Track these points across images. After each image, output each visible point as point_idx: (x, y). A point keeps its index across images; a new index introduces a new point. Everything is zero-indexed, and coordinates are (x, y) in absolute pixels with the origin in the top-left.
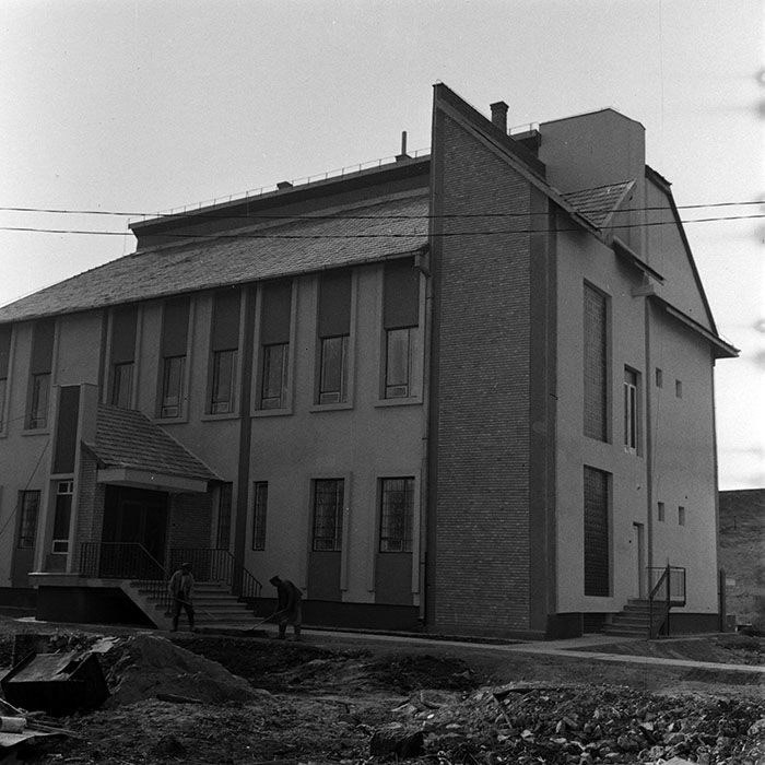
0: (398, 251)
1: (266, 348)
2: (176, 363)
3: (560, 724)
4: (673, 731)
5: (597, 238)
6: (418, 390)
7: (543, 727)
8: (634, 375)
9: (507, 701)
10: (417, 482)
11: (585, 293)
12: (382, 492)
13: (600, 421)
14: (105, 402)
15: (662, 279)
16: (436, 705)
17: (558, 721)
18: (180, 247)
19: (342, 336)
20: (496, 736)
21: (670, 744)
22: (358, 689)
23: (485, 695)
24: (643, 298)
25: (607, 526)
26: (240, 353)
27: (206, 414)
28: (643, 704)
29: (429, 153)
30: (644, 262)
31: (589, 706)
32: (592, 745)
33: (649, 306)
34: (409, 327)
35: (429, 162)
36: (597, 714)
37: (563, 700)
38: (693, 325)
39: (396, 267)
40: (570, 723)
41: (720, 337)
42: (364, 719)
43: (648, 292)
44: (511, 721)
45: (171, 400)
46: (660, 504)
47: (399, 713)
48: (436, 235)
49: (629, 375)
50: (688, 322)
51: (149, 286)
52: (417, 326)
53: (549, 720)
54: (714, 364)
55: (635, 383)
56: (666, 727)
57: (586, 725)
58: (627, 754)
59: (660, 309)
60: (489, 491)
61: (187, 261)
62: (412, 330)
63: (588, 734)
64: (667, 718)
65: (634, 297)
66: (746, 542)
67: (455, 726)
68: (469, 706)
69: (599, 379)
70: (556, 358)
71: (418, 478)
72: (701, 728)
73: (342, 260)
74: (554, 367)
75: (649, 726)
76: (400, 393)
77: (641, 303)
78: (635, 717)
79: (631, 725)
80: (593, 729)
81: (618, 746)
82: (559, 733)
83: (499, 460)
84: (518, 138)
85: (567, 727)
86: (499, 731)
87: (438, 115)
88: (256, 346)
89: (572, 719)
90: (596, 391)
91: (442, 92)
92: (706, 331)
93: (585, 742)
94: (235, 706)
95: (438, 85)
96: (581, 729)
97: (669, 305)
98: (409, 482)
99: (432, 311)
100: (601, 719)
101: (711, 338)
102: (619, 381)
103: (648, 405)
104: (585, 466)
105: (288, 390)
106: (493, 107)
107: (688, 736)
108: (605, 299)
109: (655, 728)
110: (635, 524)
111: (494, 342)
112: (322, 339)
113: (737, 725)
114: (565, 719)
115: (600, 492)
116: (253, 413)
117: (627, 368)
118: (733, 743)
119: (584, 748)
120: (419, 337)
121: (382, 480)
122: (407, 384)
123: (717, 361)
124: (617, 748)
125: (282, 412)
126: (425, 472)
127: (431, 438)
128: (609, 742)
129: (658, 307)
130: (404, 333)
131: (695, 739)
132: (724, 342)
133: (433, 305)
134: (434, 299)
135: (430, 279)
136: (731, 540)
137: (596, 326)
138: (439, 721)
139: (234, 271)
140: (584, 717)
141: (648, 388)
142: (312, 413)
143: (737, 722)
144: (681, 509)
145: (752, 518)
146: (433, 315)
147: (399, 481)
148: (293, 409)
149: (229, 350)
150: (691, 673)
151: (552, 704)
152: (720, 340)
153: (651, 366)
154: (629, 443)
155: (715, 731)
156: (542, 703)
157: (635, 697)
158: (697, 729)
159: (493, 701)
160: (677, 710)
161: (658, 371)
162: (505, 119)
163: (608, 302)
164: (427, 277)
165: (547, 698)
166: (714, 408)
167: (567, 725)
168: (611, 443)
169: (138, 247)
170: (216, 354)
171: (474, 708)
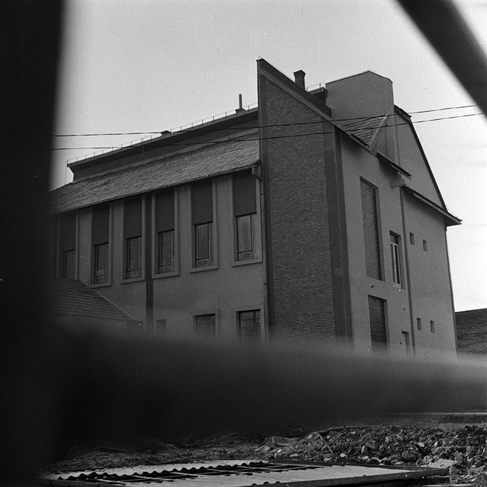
0: (241, 166)
1: (160, 234)
2: (102, 248)
3: (364, 447)
4: (437, 446)
5: (367, 150)
6: (259, 253)
7: (353, 451)
8: (396, 237)
9: (328, 437)
10: (262, 312)
11: (362, 186)
12: (240, 320)
13: (376, 267)
14: (58, 275)
15: (410, 175)
16: (282, 444)
17: (362, 446)
18: (101, 176)
19: (208, 223)
20: (322, 459)
21: (436, 454)
22: (231, 443)
23: (314, 435)
24: (398, 188)
25: (385, 334)
26: (143, 239)
27: (124, 279)
28: (417, 432)
29: (257, 106)
30: (398, 165)
31: (381, 435)
32: (385, 459)
33: (403, 193)
34: (250, 214)
35: (257, 112)
36: (387, 439)
37: (364, 434)
38: (431, 205)
39: (240, 176)
40: (370, 446)
41: (449, 212)
42: (237, 456)
43: (401, 184)
44: (332, 449)
45: (100, 272)
46: (418, 319)
47: (259, 451)
48: (264, 154)
49: (393, 238)
50: (428, 202)
51: (82, 200)
52: (256, 213)
53: (357, 445)
54: (446, 230)
55: (397, 242)
56: (433, 444)
57: (381, 447)
58: (409, 463)
59: (409, 195)
60: (308, 315)
61: (105, 184)
62: (252, 216)
63: (382, 452)
64: (433, 439)
65: (392, 187)
66: (474, 343)
67: (296, 455)
68: (304, 443)
69: (374, 241)
70: (346, 227)
71: (262, 310)
72: (456, 443)
73: (206, 174)
74: (345, 233)
75: (421, 445)
76: (247, 256)
77: (397, 191)
78: (412, 439)
79: (410, 445)
80: (385, 449)
81: (403, 458)
82: (364, 453)
83: (314, 294)
84: (313, 93)
85: (369, 449)
86: (325, 456)
87: (261, 79)
88: (153, 233)
89: (371, 444)
90: (373, 247)
91: (262, 64)
92: (440, 208)
93: (381, 457)
94: (152, 453)
95: (260, 60)
96: (378, 449)
97: (415, 192)
98: (257, 313)
99: (265, 202)
100: (390, 443)
101: (443, 212)
102: (387, 241)
103: (406, 256)
104: (369, 296)
105: (175, 260)
106: (296, 74)
107: (448, 448)
108: (374, 189)
109: (426, 445)
110: (403, 332)
111: (306, 219)
112: (195, 225)
113: (479, 439)
114: (367, 444)
115: (379, 312)
116: (154, 276)
117: (392, 233)
118: (477, 449)
119: (380, 461)
120: (257, 220)
121: (239, 313)
122: (252, 251)
123: (448, 228)
124: (402, 459)
125: (172, 274)
126: (266, 306)
127: (269, 284)
128: (396, 456)
129: (408, 194)
130: (248, 218)
131: (452, 449)
132: (451, 215)
133: (265, 199)
134: (266, 194)
135: (262, 182)
136: (464, 343)
137: (370, 207)
138: (285, 453)
139: (137, 187)
140: (379, 442)
141: (405, 244)
142: (191, 273)
143: (478, 437)
144: (431, 322)
145: (477, 328)
146: (265, 205)
147: (250, 313)
148: (179, 271)
149: (136, 237)
150: (446, 419)
151: (357, 436)
152: (449, 214)
153: (406, 230)
154: (396, 280)
155: (465, 444)
156: (351, 436)
157: (411, 428)
158: (453, 444)
159: (319, 438)
160: (439, 433)
161: (411, 235)
162: (304, 81)
163: (376, 191)
164: (260, 181)
165: (354, 433)
166: (448, 258)
167: (368, 448)
168: (385, 281)
169: (74, 178)
170: (128, 240)
171: (307, 444)
